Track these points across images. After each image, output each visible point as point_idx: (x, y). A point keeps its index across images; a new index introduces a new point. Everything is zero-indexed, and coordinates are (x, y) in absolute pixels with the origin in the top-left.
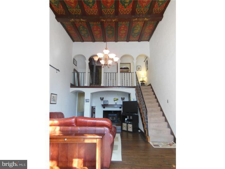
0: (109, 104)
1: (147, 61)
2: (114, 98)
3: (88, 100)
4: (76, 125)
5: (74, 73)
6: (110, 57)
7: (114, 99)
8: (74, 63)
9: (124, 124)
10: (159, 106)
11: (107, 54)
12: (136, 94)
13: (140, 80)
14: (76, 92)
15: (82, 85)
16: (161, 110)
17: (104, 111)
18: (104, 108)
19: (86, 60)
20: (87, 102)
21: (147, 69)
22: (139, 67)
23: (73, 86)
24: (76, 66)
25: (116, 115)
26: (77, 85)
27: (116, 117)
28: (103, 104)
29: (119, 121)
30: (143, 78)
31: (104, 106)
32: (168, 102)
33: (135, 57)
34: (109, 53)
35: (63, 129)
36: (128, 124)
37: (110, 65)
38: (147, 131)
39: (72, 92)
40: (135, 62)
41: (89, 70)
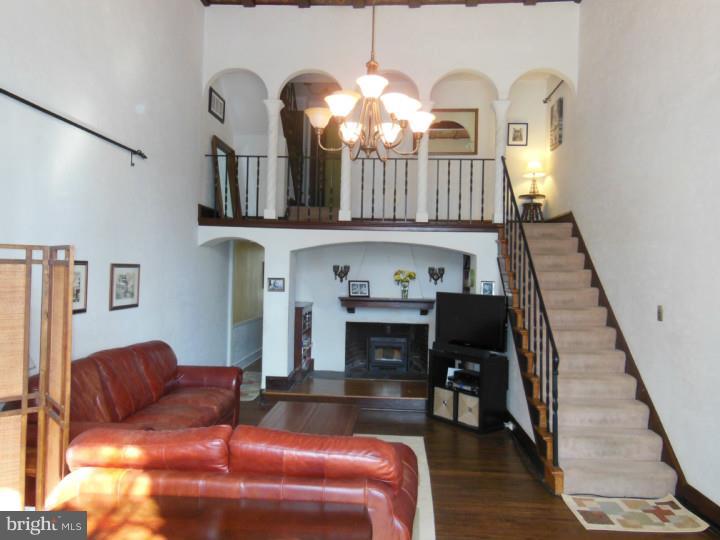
0: (373, 296)
1: (561, 102)
2: (396, 270)
3: (280, 283)
4: (229, 464)
5: (215, 157)
6: (389, 110)
7: (396, 274)
8: (210, 111)
9: (443, 395)
10: (612, 322)
11: (376, 96)
12: (498, 259)
13: (521, 189)
14: (224, 245)
15: (252, 212)
16: (621, 344)
17: (350, 326)
18: (351, 310)
19: (266, 97)
20: (274, 288)
21: (558, 141)
22: (518, 127)
23: (209, 216)
24: (222, 121)
25: (403, 340)
26: (230, 214)
27: (403, 349)
28: (345, 294)
29: (416, 368)
30: (534, 181)
31: (350, 303)
32: (660, 318)
33: (503, 86)
34: (387, 90)
35: (167, 488)
36: (462, 396)
37: (388, 147)
38: (549, 446)
39: (204, 245)
40: (502, 107)
41: (284, 140)
